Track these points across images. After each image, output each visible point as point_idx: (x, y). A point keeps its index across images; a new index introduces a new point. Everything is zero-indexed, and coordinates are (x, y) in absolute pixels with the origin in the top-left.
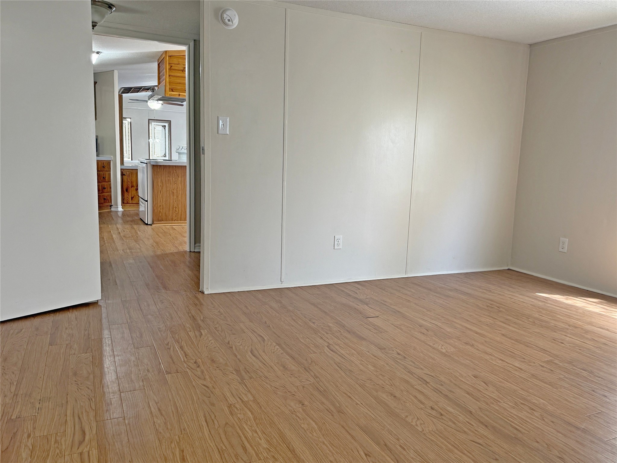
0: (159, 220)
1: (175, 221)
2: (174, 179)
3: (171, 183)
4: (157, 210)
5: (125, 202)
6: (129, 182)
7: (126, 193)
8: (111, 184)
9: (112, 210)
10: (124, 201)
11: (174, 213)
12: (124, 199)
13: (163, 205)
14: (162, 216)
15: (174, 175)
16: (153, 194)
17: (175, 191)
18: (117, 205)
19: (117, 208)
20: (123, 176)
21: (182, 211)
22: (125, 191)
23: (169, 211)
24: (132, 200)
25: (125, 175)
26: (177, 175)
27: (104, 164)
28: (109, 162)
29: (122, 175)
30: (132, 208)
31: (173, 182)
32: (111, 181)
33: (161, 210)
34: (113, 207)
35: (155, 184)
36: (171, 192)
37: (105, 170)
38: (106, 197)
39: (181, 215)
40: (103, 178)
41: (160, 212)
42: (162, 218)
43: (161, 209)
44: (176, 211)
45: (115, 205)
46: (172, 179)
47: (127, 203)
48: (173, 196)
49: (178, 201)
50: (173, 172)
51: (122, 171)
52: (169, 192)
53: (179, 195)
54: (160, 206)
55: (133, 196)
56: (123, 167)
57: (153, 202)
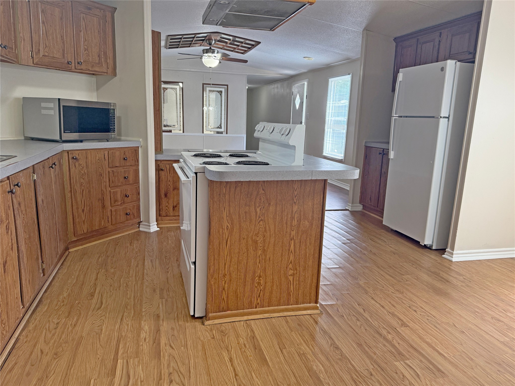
0: (221, 308)
1: (256, 308)
2: (258, 210)
3: (251, 221)
4: (216, 286)
5: (163, 213)
6: (169, 181)
7: (164, 201)
8: (139, 187)
9: (141, 229)
10: (161, 212)
11: (256, 290)
12: (161, 210)
13: (230, 274)
14: (228, 297)
15: (260, 199)
16: (209, 249)
17: (260, 239)
18: (149, 222)
19: (148, 227)
20: (161, 172)
21: (273, 282)
22: (163, 196)
23: (245, 285)
24: (173, 210)
25: (162, 170)
26: (267, 199)
27: (127, 153)
28: (135, 150)
29: (158, 170)
30: (173, 223)
31: (256, 217)
32: (139, 183)
33: (226, 285)
34: (142, 224)
35: (213, 224)
36: (250, 242)
37: (127, 164)
38: (129, 211)
39: (271, 293)
40: (125, 178)
41: (224, 289)
42: (228, 304)
43: (225, 283)
44: (259, 283)
45: (145, 222)
46: (256, 210)
47: (167, 216)
48: (256, 249)
49: (265, 262)
50: (258, 192)
51: (159, 163)
52: (245, 240)
53: (268, 248)
54: (225, 275)
55: (175, 204)
56: (160, 157)
57: (209, 268)
